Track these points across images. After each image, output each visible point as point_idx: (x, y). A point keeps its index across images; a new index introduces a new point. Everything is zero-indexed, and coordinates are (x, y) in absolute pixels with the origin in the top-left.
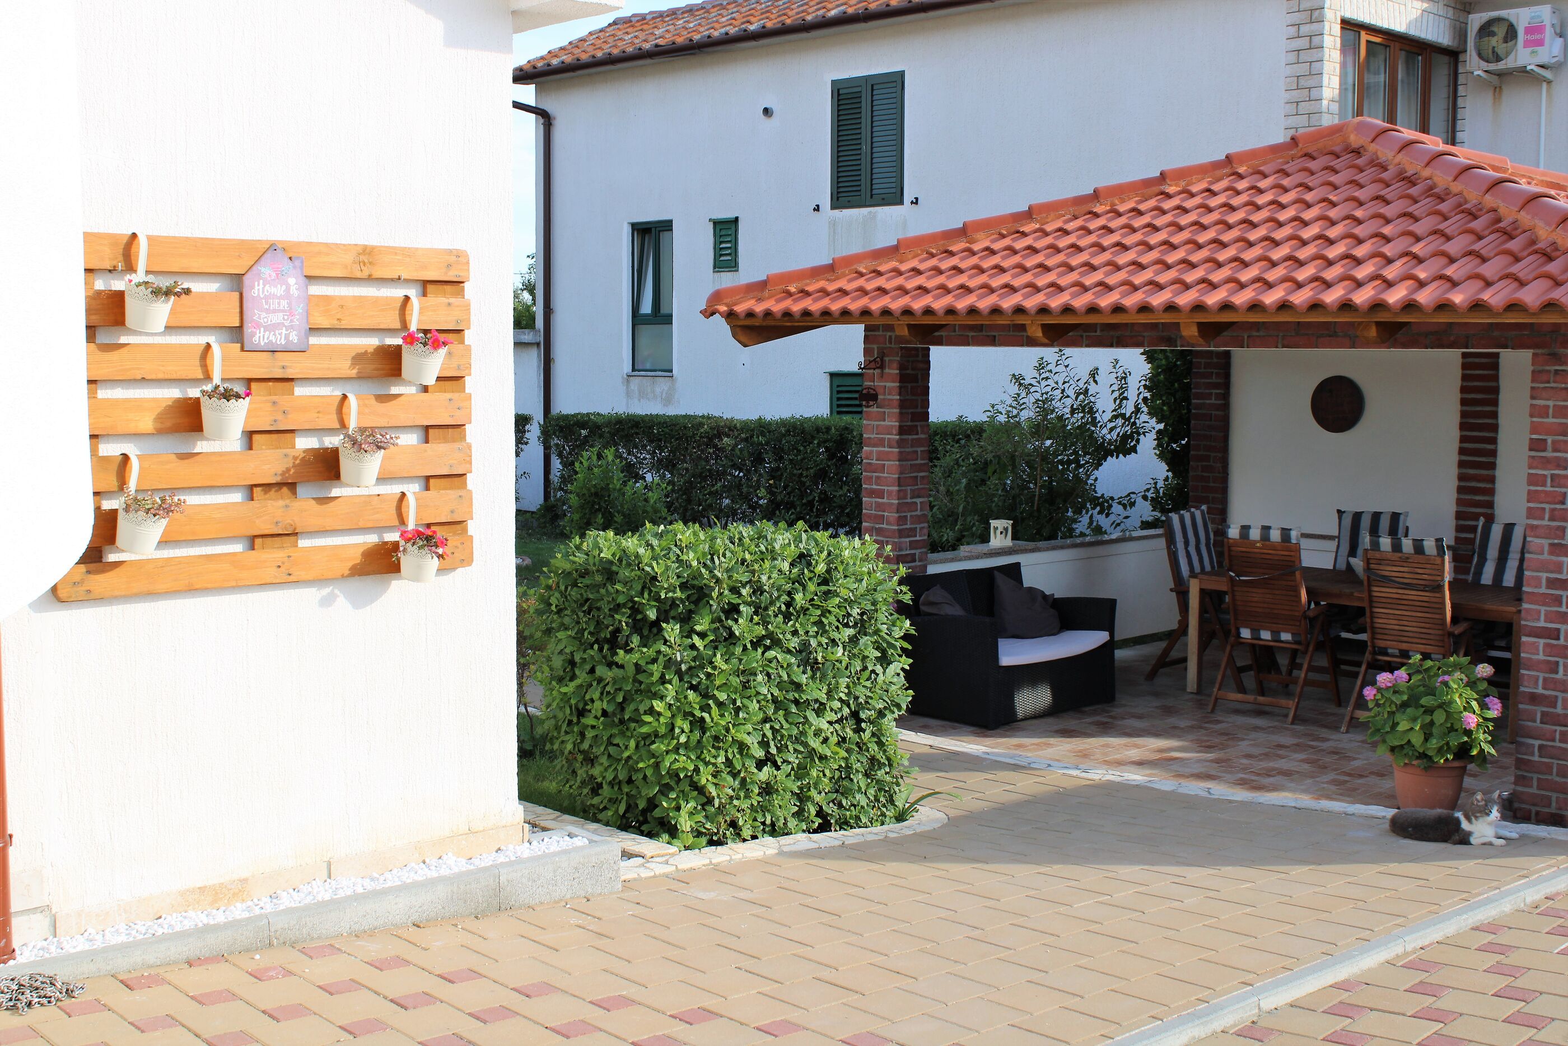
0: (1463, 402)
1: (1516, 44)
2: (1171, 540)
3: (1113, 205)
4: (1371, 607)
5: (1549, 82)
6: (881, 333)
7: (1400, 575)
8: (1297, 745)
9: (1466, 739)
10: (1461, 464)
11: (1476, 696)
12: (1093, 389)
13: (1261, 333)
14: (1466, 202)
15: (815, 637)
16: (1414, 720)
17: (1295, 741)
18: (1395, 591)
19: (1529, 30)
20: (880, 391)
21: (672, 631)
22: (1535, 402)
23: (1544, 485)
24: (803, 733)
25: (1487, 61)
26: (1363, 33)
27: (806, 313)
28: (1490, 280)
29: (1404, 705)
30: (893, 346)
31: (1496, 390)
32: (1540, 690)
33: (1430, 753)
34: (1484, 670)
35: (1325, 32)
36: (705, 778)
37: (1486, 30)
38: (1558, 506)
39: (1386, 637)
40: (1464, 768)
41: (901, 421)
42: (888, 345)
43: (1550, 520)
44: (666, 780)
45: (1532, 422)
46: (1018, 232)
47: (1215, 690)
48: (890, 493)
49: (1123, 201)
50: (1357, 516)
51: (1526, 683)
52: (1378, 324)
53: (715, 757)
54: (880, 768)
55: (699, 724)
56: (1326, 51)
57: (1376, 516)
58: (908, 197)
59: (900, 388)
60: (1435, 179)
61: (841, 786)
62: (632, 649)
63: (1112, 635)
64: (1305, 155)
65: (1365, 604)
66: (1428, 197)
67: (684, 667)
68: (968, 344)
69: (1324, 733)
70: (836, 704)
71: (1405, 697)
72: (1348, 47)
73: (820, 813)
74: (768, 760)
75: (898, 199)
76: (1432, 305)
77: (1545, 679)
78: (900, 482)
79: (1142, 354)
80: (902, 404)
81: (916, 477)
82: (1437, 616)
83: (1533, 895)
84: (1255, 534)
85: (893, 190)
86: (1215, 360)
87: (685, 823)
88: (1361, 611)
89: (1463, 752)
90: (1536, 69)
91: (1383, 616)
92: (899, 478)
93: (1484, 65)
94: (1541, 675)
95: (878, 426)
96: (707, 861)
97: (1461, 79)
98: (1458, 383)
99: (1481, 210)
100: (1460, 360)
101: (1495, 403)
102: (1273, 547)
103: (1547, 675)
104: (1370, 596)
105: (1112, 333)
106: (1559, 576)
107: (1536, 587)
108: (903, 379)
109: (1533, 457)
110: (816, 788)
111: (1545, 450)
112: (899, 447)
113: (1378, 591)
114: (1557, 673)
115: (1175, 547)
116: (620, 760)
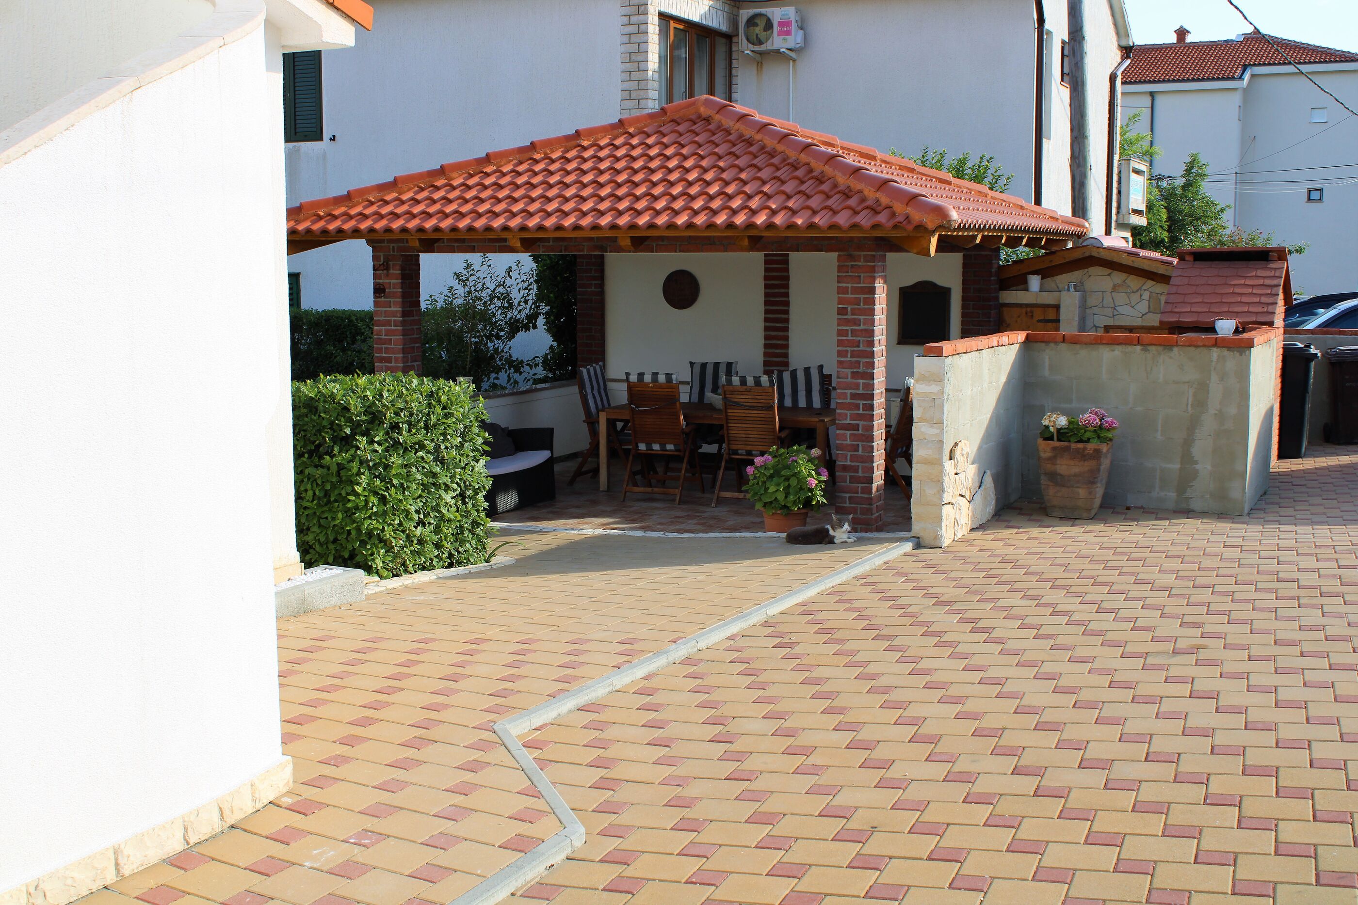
0: (766, 286)
1: (772, 32)
2: (582, 387)
3: (546, 154)
4: (727, 423)
5: (794, 61)
6: (386, 244)
7: (746, 400)
8: (688, 516)
9: (810, 494)
10: (766, 329)
11: (814, 468)
12: (509, 282)
13: (665, 243)
14: (788, 158)
15: (442, 443)
16: (778, 485)
17: (686, 514)
18: (742, 411)
19: (781, 24)
20: (386, 286)
21: (362, 441)
22: (840, 285)
23: (847, 336)
24: (438, 505)
25: (753, 44)
26: (672, 22)
27: (325, 231)
28: (815, 209)
29: (771, 477)
30: (395, 253)
31: (787, 278)
32: (849, 463)
33: (788, 505)
34: (816, 452)
35: (649, 22)
36: (388, 534)
37: (751, 22)
38: (855, 349)
39: (737, 443)
40: (807, 513)
41: (403, 307)
42: (392, 253)
43: (851, 357)
44: (364, 537)
45: (839, 297)
46: (482, 172)
47: (625, 486)
48: (396, 359)
49: (552, 151)
50: (704, 366)
51: (840, 459)
52: (749, 237)
53: (393, 521)
54: (478, 527)
55: (383, 500)
56: (650, 35)
57: (717, 365)
58: (326, 135)
59: (402, 283)
60: (765, 141)
61: (458, 537)
62: (335, 454)
63: (552, 453)
64: (672, 121)
65: (724, 422)
66: (762, 154)
67: (371, 464)
68: (454, 252)
69: (701, 508)
70: (455, 486)
71: (772, 472)
72: (664, 31)
73: (451, 556)
74: (421, 523)
75: (318, 136)
76: (785, 225)
77: (851, 456)
78: (404, 351)
79: (530, 256)
80: (404, 295)
81: (414, 347)
82: (771, 427)
83: (878, 561)
84: (648, 378)
85: (314, 129)
86: (594, 260)
87: (379, 563)
88: (721, 427)
89: (807, 503)
90: (787, 51)
91: (735, 429)
92: (403, 348)
93: (751, 46)
94: (849, 454)
95: (385, 311)
96: (401, 584)
97: (734, 55)
98: (762, 273)
99: (799, 163)
100: (763, 258)
101: (787, 286)
102: (661, 386)
103: (852, 453)
104: (727, 416)
105: (561, 243)
106: (857, 392)
107: (844, 399)
108: (404, 277)
109: (840, 319)
110: (445, 540)
111: (847, 314)
112: (403, 326)
113: (732, 412)
114: (858, 451)
115: (586, 391)
116: (329, 527)
